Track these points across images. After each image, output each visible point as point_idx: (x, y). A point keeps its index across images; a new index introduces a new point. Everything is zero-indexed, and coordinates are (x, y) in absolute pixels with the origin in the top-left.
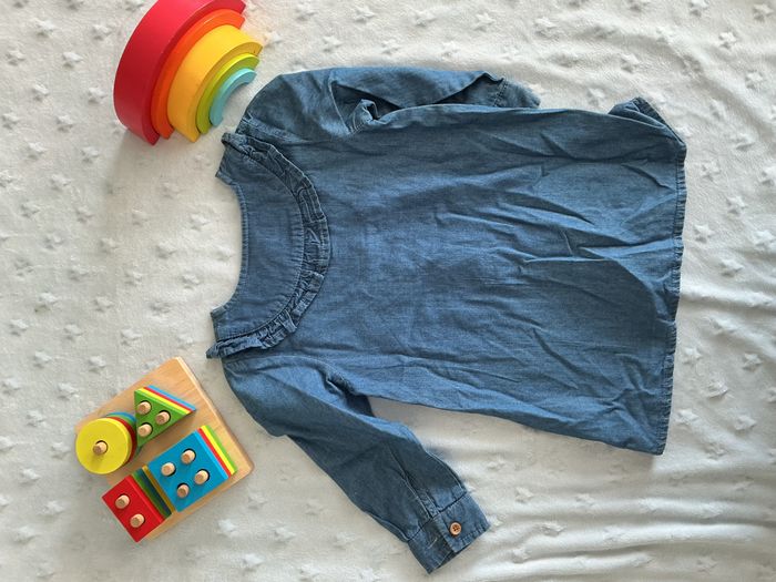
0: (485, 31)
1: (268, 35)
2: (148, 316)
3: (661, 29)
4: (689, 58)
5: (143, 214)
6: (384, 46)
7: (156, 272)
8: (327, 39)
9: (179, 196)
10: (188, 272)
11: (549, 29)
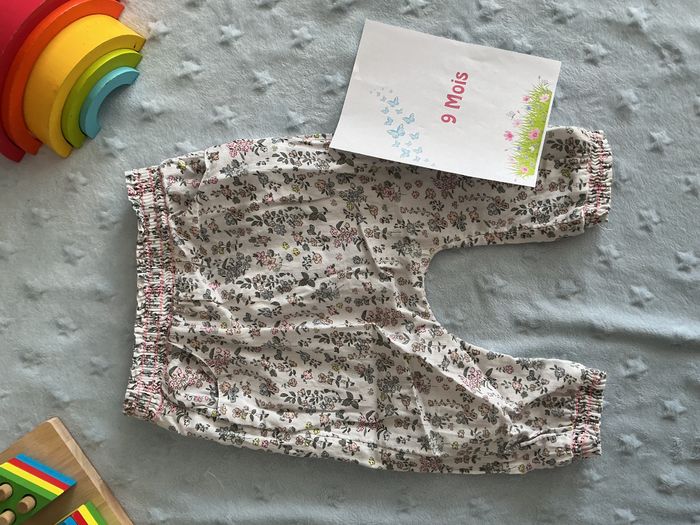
0: (417, 16)
1: (152, 25)
2: (17, 369)
3: (634, 10)
4: (668, 47)
5: (9, 246)
6: (294, 36)
7: (25, 316)
8: (224, 28)
9: (50, 223)
10: (63, 316)
11: (496, 11)
